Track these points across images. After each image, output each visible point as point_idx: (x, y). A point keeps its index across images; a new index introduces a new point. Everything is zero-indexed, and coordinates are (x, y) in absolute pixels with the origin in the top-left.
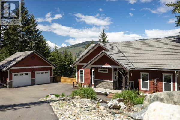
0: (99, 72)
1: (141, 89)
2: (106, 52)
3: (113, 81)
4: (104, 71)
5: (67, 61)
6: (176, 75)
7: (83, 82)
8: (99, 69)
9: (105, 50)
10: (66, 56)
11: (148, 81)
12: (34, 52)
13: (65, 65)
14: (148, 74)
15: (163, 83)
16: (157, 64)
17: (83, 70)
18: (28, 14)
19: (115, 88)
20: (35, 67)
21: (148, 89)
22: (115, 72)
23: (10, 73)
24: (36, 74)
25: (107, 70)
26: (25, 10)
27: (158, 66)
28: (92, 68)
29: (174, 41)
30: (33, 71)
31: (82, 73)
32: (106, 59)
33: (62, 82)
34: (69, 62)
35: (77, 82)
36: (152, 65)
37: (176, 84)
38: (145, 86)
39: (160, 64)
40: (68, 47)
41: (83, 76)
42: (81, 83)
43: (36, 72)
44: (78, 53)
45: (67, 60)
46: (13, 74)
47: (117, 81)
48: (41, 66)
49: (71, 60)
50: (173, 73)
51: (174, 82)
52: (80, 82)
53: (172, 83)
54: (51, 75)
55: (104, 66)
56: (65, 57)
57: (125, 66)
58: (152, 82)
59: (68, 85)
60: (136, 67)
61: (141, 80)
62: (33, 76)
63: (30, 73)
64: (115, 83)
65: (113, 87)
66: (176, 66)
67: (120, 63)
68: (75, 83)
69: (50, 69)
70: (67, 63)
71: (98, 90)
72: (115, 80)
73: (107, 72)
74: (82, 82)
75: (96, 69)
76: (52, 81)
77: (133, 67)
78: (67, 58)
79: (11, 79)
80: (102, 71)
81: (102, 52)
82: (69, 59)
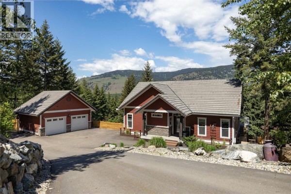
0: (152, 116)
1: (198, 134)
2: (162, 96)
3: (168, 127)
4: (158, 116)
5: (99, 99)
6: (234, 120)
7: (132, 128)
8: (152, 114)
9: (160, 93)
10: (97, 92)
11: (206, 126)
12: (71, 92)
13: (96, 104)
14: (205, 119)
15: (221, 128)
16: (214, 108)
17: (132, 114)
18: (53, 40)
19: (171, 134)
20: (71, 110)
21: (205, 135)
22: (170, 117)
23: (42, 118)
24: (72, 118)
25: (162, 115)
26: (49, 34)
27: (216, 110)
28: (145, 112)
29: (227, 83)
30: (68, 115)
31: (130, 117)
32: (161, 103)
33: (103, 127)
34: (101, 99)
35: (124, 128)
36: (209, 110)
37: (233, 130)
38: (202, 132)
39: (218, 108)
40: (92, 77)
41: (132, 121)
42: (131, 130)
43: (72, 116)
44: (105, 85)
45: (98, 97)
46: (46, 119)
47: (172, 127)
48: (78, 108)
49: (103, 97)
50: (231, 118)
51: (231, 127)
52: (128, 128)
53: (229, 129)
54: (89, 120)
55: (157, 111)
56: (96, 94)
57: (183, 111)
58: (209, 127)
59: (111, 131)
60: (193, 112)
61: (198, 125)
62: (69, 121)
63: (65, 118)
64: (170, 129)
65: (168, 134)
66: (233, 111)
67: (178, 107)
68: (123, 130)
69: (88, 112)
70: (98, 102)
71: (149, 137)
72: (171, 126)
73: (162, 117)
74: (130, 128)
75: (149, 114)
76: (90, 127)
77: (191, 112)
78: (98, 95)
79: (43, 125)
80: (156, 115)
81: (157, 95)
82: (101, 97)
